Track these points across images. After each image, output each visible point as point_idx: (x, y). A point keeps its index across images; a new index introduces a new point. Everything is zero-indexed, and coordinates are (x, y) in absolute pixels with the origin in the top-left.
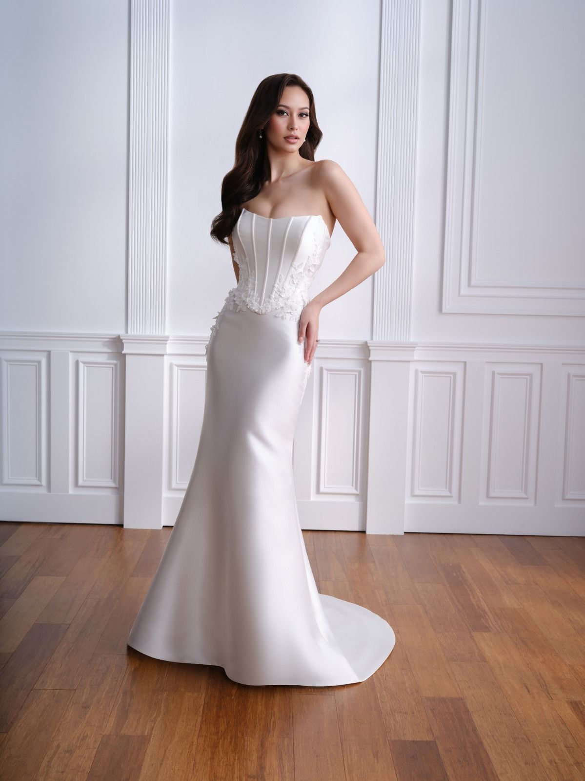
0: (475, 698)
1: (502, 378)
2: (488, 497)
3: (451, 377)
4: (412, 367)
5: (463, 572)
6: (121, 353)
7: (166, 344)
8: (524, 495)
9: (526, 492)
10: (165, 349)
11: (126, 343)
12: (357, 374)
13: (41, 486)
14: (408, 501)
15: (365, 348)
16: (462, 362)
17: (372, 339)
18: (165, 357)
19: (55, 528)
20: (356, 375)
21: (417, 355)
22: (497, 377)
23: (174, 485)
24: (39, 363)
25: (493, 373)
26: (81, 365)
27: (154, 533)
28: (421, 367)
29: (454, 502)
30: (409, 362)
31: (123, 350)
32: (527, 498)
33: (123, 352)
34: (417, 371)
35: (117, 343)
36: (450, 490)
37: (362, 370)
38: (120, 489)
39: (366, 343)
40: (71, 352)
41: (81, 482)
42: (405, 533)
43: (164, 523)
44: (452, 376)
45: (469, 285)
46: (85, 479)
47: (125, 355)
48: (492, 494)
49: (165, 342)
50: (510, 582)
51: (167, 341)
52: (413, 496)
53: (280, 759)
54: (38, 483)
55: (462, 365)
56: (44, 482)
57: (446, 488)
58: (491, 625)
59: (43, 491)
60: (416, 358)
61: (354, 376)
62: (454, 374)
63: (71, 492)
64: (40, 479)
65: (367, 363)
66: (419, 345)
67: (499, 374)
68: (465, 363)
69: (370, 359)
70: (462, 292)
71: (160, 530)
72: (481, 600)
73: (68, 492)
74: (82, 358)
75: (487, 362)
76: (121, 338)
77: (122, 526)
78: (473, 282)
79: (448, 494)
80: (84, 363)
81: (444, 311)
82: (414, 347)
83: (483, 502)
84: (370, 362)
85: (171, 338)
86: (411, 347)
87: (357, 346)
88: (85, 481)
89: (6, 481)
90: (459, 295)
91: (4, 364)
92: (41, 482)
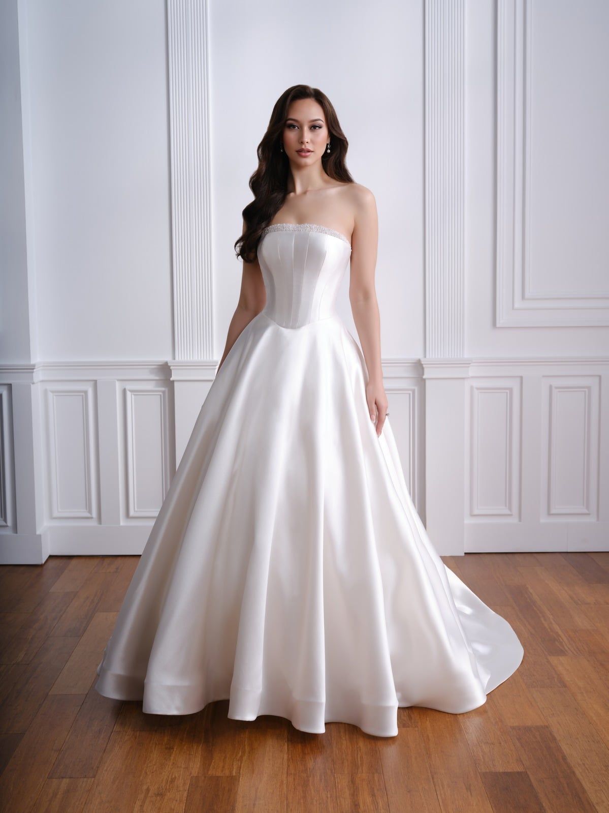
0: (560, 725)
1: (559, 391)
2: (549, 514)
3: (507, 393)
4: (467, 384)
5: (531, 594)
6: (170, 380)
8: (586, 511)
9: (588, 507)
11: (174, 369)
12: (411, 392)
13: (92, 518)
14: (468, 521)
15: (419, 367)
16: (517, 377)
17: (425, 357)
19: (107, 561)
20: (410, 394)
21: (472, 371)
22: (555, 391)
24: (86, 392)
25: (551, 387)
26: (129, 394)
28: (477, 384)
29: (514, 520)
30: (463, 378)
31: (171, 377)
32: (589, 514)
33: (171, 379)
34: (472, 388)
35: (165, 370)
36: (510, 509)
37: (416, 389)
39: (419, 361)
40: (118, 380)
41: (132, 513)
42: (465, 553)
44: (508, 391)
45: (523, 297)
46: (136, 509)
47: (173, 382)
48: (553, 511)
50: (580, 603)
52: (472, 515)
53: (373, 795)
54: (88, 515)
55: (518, 380)
56: (94, 514)
57: (506, 506)
58: (567, 648)
59: (93, 523)
60: (471, 374)
61: (408, 395)
62: (511, 390)
63: (122, 523)
64: (90, 511)
65: (421, 382)
66: (474, 361)
67: (556, 388)
68: (521, 378)
69: (424, 377)
70: (517, 305)
72: (553, 622)
73: (119, 524)
74: (130, 386)
75: (544, 376)
76: (169, 364)
78: (527, 295)
79: (508, 512)
80: (131, 391)
81: (498, 325)
82: (469, 364)
83: (544, 520)
84: (424, 380)
86: (466, 364)
87: (410, 365)
88: (137, 512)
89: (56, 514)
90: (513, 309)
91: (50, 395)
92: (91, 514)
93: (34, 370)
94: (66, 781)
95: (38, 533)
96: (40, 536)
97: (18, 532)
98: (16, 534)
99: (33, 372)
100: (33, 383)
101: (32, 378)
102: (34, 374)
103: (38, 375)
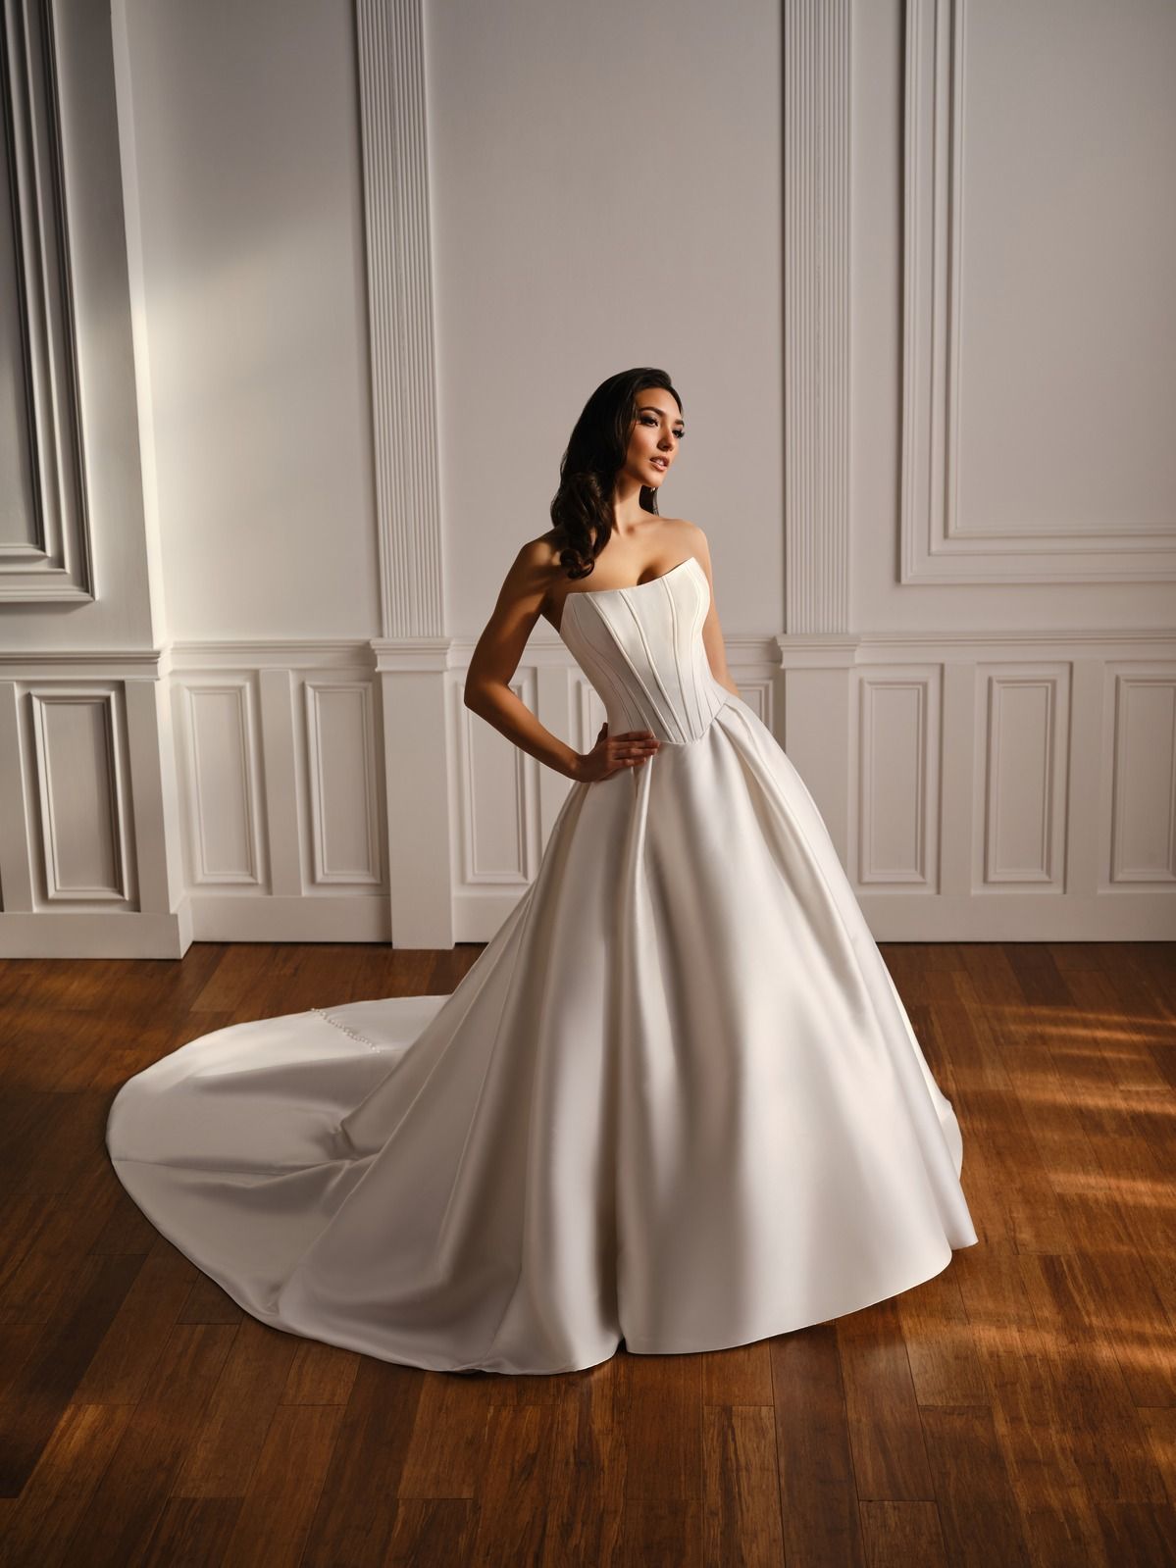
1: (1004, 687)
2: (985, 880)
3: (918, 689)
4: (853, 678)
5: (931, 1021)
6: (374, 671)
7: (445, 654)
8: (1046, 878)
9: (1049, 872)
10: (445, 663)
11: (380, 655)
12: (763, 689)
13: (257, 884)
15: (773, 649)
16: (936, 664)
17: (785, 632)
18: (446, 674)
20: (761, 691)
21: (860, 656)
22: (996, 686)
23: (470, 878)
24: (241, 689)
25: (990, 681)
26: (309, 691)
27: (442, 954)
28: (869, 675)
29: (930, 892)
30: (846, 669)
31: (376, 665)
32: (1050, 883)
33: (377, 670)
34: (861, 682)
35: (365, 656)
36: (923, 873)
37: (771, 683)
38: (382, 888)
39: (775, 640)
40: (292, 670)
41: (319, 877)
43: (456, 939)
44: (921, 687)
45: (946, 536)
46: (326, 872)
47: (379, 674)
48: (992, 877)
49: (444, 651)
50: (1002, 1040)
51: (447, 649)
52: (862, 883)
54: (250, 880)
55: (937, 669)
56: (260, 879)
57: (916, 869)
59: (259, 893)
60: (858, 660)
61: (758, 693)
62: (925, 685)
63: (304, 894)
64: (252, 874)
65: (778, 674)
66: (864, 640)
67: (999, 682)
68: (942, 667)
69: (783, 666)
70: (934, 548)
71: (450, 952)
72: (950, 1077)
73: (300, 893)
74: (310, 679)
75: (979, 663)
76: (372, 646)
77: (389, 944)
78: (952, 531)
79: (918, 878)
80: (314, 687)
81: (904, 580)
82: (856, 645)
83: (977, 890)
84: (784, 671)
85: (453, 643)
86: (850, 644)
87: (758, 645)
88: (327, 875)
89: (200, 878)
90: (929, 554)
91: (186, 693)
92: (256, 879)
93: (159, 659)
94: (201, 1328)
95: (172, 911)
96: (175, 916)
97: (142, 908)
98: (137, 913)
99: (156, 663)
100: (158, 679)
101: (155, 672)
102: (159, 665)
103: (165, 665)
